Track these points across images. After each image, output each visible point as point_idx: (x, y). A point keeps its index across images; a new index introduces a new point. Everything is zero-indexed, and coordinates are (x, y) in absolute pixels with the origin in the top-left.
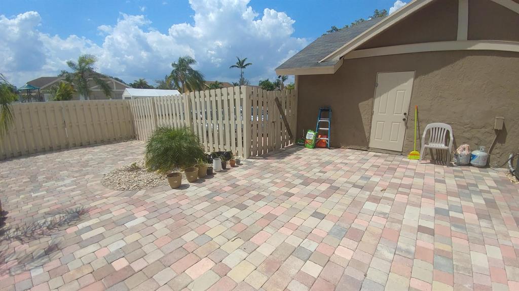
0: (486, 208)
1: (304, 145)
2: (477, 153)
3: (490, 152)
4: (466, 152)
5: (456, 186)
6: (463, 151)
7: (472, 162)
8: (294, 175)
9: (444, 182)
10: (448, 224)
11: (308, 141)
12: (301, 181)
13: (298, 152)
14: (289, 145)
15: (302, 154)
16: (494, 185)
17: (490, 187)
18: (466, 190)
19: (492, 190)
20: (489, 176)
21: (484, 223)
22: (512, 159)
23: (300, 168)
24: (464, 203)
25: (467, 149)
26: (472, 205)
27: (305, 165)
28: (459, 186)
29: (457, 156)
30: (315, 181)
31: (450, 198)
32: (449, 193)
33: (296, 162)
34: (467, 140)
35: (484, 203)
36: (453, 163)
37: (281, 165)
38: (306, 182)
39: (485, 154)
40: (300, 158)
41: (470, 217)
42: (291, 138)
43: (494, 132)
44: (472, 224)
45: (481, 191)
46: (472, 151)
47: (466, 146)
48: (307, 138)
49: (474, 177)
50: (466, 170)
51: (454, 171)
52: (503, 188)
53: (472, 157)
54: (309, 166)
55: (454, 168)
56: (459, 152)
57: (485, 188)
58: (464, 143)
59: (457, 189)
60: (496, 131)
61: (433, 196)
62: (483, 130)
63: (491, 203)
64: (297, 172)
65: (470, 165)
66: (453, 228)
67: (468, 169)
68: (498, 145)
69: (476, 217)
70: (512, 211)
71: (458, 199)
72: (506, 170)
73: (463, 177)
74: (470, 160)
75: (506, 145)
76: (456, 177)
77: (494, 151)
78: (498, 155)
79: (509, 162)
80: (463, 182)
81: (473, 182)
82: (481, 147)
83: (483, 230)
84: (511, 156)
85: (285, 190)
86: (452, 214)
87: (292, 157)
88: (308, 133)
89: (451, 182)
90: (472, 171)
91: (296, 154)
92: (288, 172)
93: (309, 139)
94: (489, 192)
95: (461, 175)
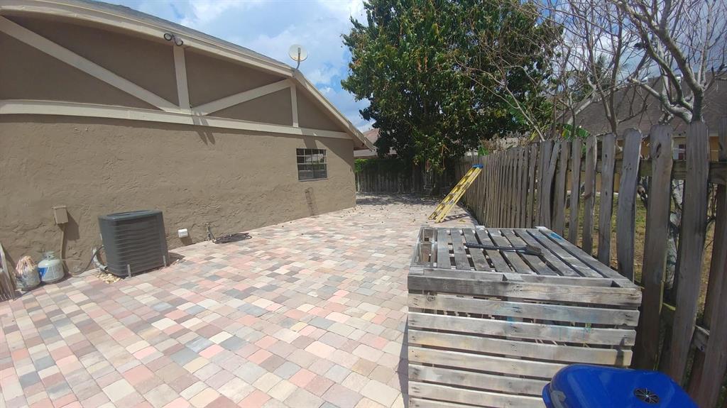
0: (82, 338)
2: (45, 264)
3: (63, 257)
4: (30, 268)
5: (33, 326)
6: (24, 267)
7: (43, 280)
9: (15, 328)
10: (44, 394)
16: (85, 298)
17: (79, 304)
18: (48, 325)
19: (83, 307)
20: (74, 289)
21: (88, 361)
22: (98, 254)
24: (52, 347)
25: (28, 262)
26: (61, 344)
28: (38, 324)
29: (19, 278)
31: (32, 350)
32: (29, 343)
34: (25, 250)
35: (79, 331)
36: (20, 290)
39: (55, 262)
41: (67, 364)
43: (57, 227)
44: (73, 373)
45: (69, 316)
46: (37, 263)
47: (26, 258)
49: (54, 299)
50: (42, 294)
51: (25, 302)
52: (97, 297)
53: (40, 272)
55: (24, 298)
56: (20, 272)
57: (75, 308)
58: (23, 255)
59: (36, 331)
60: (61, 226)
61: (8, 360)
62: (42, 229)
63: (89, 327)
65: (42, 284)
66: (52, 396)
67: (43, 291)
68: (70, 243)
69: (73, 358)
70: (121, 320)
71: (42, 346)
72: (95, 270)
73: (39, 308)
74: (40, 277)
75: (82, 239)
76: (29, 311)
77: (68, 253)
78: (77, 256)
79: (95, 259)
80: (40, 315)
81: (53, 308)
82: (47, 254)
83: (90, 371)
84: (94, 251)
86: (43, 374)
89: (25, 323)
90: (48, 291)
94: (81, 312)
95: (34, 304)
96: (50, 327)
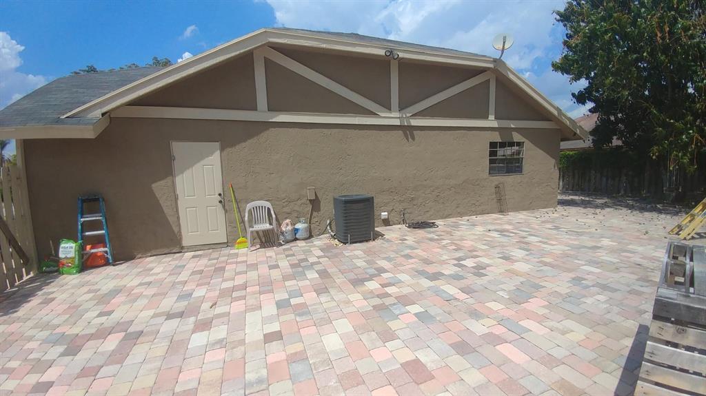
0: (320, 281)
2: (299, 226)
3: (310, 223)
4: (290, 228)
5: (289, 267)
6: (286, 227)
7: (297, 236)
9: (277, 266)
10: (293, 316)
11: (65, 261)
12: (61, 349)
13: (46, 289)
14: (25, 278)
15: (55, 290)
16: (322, 254)
17: (319, 257)
18: (299, 268)
19: (321, 260)
20: (315, 246)
21: (324, 298)
22: (330, 224)
23: (55, 322)
24: (301, 284)
25: (289, 223)
26: (307, 282)
27: (65, 312)
28: (293, 266)
29: (282, 233)
30: (91, 337)
31: (287, 283)
32: (286, 278)
33: (44, 312)
34: (288, 215)
35: (318, 276)
36: (281, 241)
38: (73, 347)
39: (306, 225)
40: (53, 299)
41: (310, 297)
42: (27, 263)
43: (308, 201)
44: (314, 305)
45: (313, 264)
46: (295, 225)
47: (288, 221)
48: (61, 255)
49: (303, 251)
50: (295, 246)
51: (284, 250)
52: (329, 254)
53: (296, 230)
54: (75, 311)
55: (284, 247)
56: (284, 229)
57: (315, 260)
58: (286, 218)
59: (291, 270)
60: (310, 200)
61: (270, 288)
62: (299, 202)
63: (324, 274)
64: (49, 332)
65: (296, 239)
66: (298, 319)
67: (295, 244)
68: (315, 214)
69: (315, 294)
70: (345, 274)
71: (294, 282)
72: (328, 235)
73: (293, 255)
74: (295, 234)
75: (322, 212)
76: (287, 256)
77: (314, 220)
78: (317, 223)
79: (328, 228)
80: (294, 260)
81: (303, 257)
82: (301, 219)
83: (325, 306)
84: (328, 222)
85: (32, 379)
86: (293, 301)
87: (34, 302)
88: (62, 245)
89: (284, 264)
90: (299, 245)
91: (43, 295)
92: (30, 339)
93: (66, 258)
94: (319, 263)
95: (291, 252)
96: (300, 269)
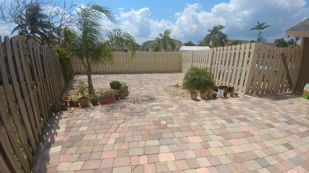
1: (300, 95)
8: (282, 115)
11: (305, 92)
12: (285, 120)
13: (293, 99)
14: (287, 92)
15: (295, 101)
23: (290, 111)
27: (294, 110)
30: (298, 123)
33: (287, 106)
37: (273, 105)
38: (290, 122)
40: (293, 104)
42: (291, 87)
48: (305, 89)
54: (298, 111)
64: (285, 113)
85: (269, 122)
87: (286, 101)
88: (307, 85)
91: (291, 100)
92: (277, 111)
93: (306, 91)
